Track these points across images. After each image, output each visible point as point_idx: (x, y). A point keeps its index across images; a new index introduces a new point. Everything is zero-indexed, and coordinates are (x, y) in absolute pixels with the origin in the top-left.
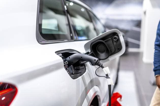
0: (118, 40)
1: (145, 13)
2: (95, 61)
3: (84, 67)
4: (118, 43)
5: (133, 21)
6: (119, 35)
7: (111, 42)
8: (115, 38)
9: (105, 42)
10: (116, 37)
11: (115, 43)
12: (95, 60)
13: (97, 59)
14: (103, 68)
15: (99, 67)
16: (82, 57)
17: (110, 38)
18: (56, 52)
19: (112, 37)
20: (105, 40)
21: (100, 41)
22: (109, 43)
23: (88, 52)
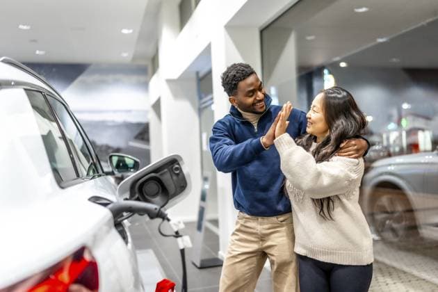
0: (181, 171)
2: (155, 211)
4: (181, 176)
6: (180, 163)
7: (168, 175)
8: (177, 169)
10: (176, 166)
12: (156, 209)
13: (158, 207)
14: (168, 221)
15: (162, 220)
17: (166, 170)
19: (170, 167)
20: (160, 173)
21: (153, 174)
22: (167, 178)
23: (126, 199)
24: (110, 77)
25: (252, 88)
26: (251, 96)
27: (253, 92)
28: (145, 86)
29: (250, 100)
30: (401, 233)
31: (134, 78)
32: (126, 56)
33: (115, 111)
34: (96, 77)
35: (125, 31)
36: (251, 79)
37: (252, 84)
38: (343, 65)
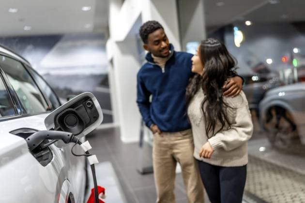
0: (93, 105)
1: (112, 61)
2: (68, 137)
3: (48, 151)
4: (93, 109)
5: (94, 77)
6: (92, 99)
7: (83, 109)
8: (89, 104)
9: (76, 110)
10: (89, 102)
11: (89, 111)
12: (69, 135)
13: (70, 134)
14: (80, 144)
15: (75, 144)
16: (48, 135)
17: (81, 105)
18: (10, 132)
19: (84, 103)
20: (76, 108)
21: (70, 109)
22: (82, 111)
23: (52, 129)
24: (79, 43)
25: (157, 39)
26: (157, 45)
27: (158, 42)
28: (103, 47)
29: (156, 48)
30: (288, 142)
31: (96, 43)
32: (88, 26)
33: (84, 67)
34: (70, 43)
35: (86, 9)
36: (157, 32)
37: (157, 36)
38: (248, 23)
